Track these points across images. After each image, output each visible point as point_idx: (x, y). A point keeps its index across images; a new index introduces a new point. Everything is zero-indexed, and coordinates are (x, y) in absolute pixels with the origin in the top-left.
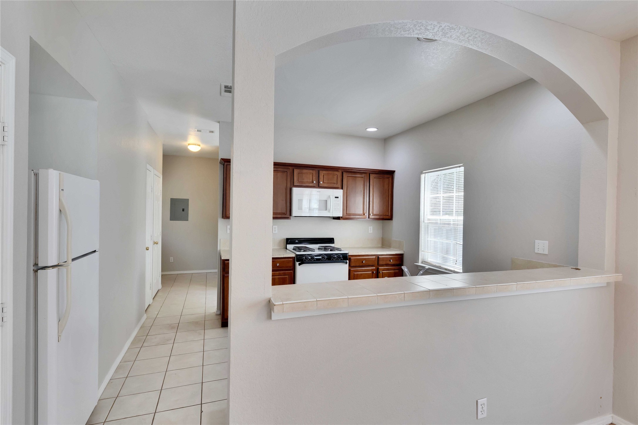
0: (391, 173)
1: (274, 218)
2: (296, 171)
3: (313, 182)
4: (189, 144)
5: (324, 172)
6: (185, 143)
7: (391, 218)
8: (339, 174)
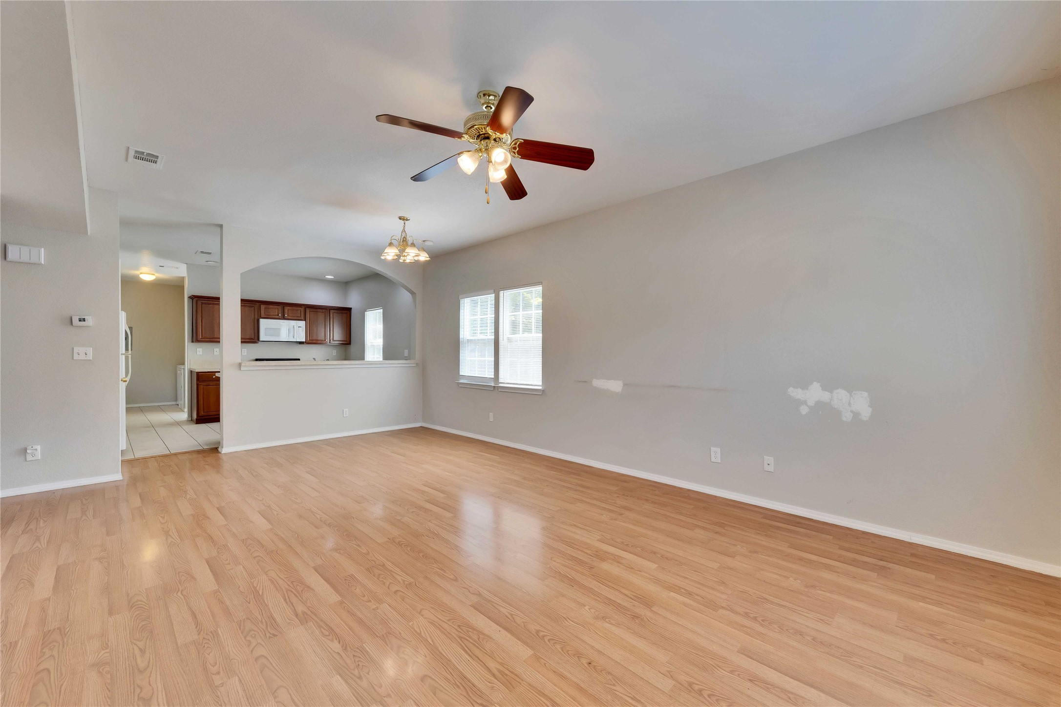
0: (349, 309)
1: (242, 342)
2: (263, 307)
3: (278, 315)
4: (141, 273)
5: (289, 308)
6: (136, 272)
7: (349, 343)
8: (302, 309)
